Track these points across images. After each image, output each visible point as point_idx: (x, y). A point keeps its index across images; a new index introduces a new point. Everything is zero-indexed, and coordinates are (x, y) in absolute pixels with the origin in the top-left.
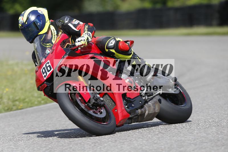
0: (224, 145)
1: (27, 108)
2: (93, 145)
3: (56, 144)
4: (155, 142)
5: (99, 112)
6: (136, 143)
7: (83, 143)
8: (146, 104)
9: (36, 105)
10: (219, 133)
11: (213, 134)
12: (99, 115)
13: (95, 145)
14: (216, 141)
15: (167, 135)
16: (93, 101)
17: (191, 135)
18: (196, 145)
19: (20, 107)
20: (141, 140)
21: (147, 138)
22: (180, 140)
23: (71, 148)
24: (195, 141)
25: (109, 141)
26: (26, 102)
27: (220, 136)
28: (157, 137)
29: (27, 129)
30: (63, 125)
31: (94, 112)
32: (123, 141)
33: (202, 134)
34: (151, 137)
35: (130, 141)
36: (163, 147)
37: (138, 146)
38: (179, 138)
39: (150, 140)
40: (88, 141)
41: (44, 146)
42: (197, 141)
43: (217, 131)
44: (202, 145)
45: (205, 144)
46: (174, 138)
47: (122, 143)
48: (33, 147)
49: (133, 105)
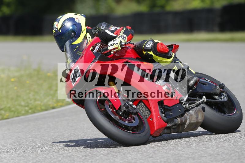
0: (224, 160)
1: (13, 117)
2: (83, 158)
3: (44, 157)
4: (151, 155)
6: (130, 157)
7: (73, 155)
8: (187, 113)
9: (23, 115)
10: (219, 146)
11: (213, 147)
13: (86, 159)
14: (216, 155)
15: (164, 148)
16: (124, 109)
17: (188, 148)
18: (194, 159)
19: (5, 117)
20: (136, 153)
21: (141, 151)
22: (177, 153)
23: (60, 161)
24: (194, 155)
25: (101, 154)
26: (12, 111)
27: (220, 150)
28: (153, 150)
29: (13, 141)
30: (51, 136)
32: (116, 154)
33: (201, 148)
34: (146, 151)
35: (124, 154)
36: (159, 161)
37: (132, 160)
38: (177, 152)
39: (145, 153)
40: (78, 154)
41: (31, 158)
42: (196, 155)
43: (217, 145)
44: (200, 159)
45: (204, 158)
46: (171, 151)
47: (115, 157)
48: (19, 160)
49: (171, 113)
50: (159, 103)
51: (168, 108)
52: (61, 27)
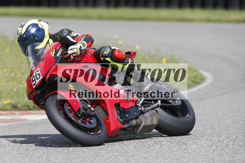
5: (89, 122)
8: (143, 115)
12: (88, 125)
16: (82, 111)
31: (82, 122)
49: (127, 115)
50: (116, 105)
51: (124, 110)
52: (25, 32)
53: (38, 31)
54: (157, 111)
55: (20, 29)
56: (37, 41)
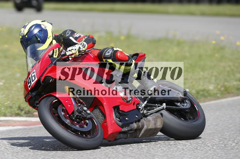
16: (77, 114)
49: (127, 119)
50: (114, 108)
51: (123, 113)
52: (27, 33)
53: (41, 32)
54: (162, 114)
55: (22, 29)
56: (39, 42)
